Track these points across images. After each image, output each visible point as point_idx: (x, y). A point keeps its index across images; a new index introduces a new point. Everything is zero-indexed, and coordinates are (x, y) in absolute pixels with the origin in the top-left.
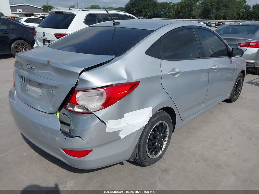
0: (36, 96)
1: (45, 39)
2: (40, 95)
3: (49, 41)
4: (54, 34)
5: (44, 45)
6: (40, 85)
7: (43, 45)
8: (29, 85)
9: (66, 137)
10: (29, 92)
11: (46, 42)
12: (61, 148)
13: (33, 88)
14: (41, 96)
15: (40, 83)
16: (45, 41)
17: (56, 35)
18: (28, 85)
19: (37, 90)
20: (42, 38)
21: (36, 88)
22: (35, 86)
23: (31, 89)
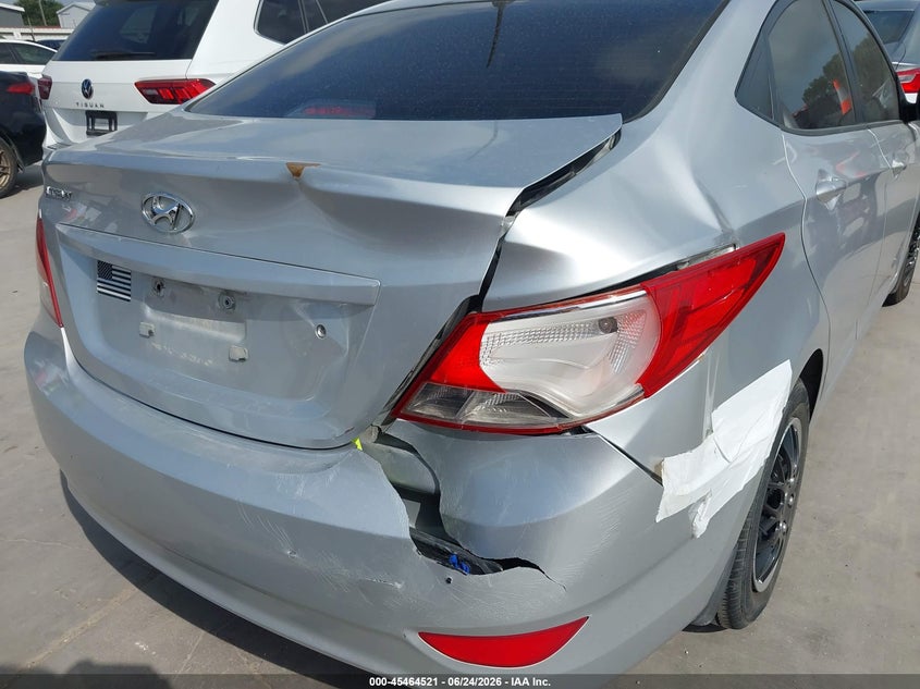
0: (209, 363)
1: (94, 108)
2: (239, 353)
3: (111, 117)
4: (136, 84)
5: (92, 133)
6: (230, 303)
7: (88, 134)
8: (155, 308)
9: (453, 574)
10: (158, 347)
11: (97, 120)
12: (413, 629)
13: (180, 323)
14: (243, 360)
15: (227, 292)
16: (92, 116)
17: (143, 86)
18: (148, 311)
19: (216, 334)
20: (80, 108)
21: (205, 321)
22: (199, 312)
23: (170, 329)
